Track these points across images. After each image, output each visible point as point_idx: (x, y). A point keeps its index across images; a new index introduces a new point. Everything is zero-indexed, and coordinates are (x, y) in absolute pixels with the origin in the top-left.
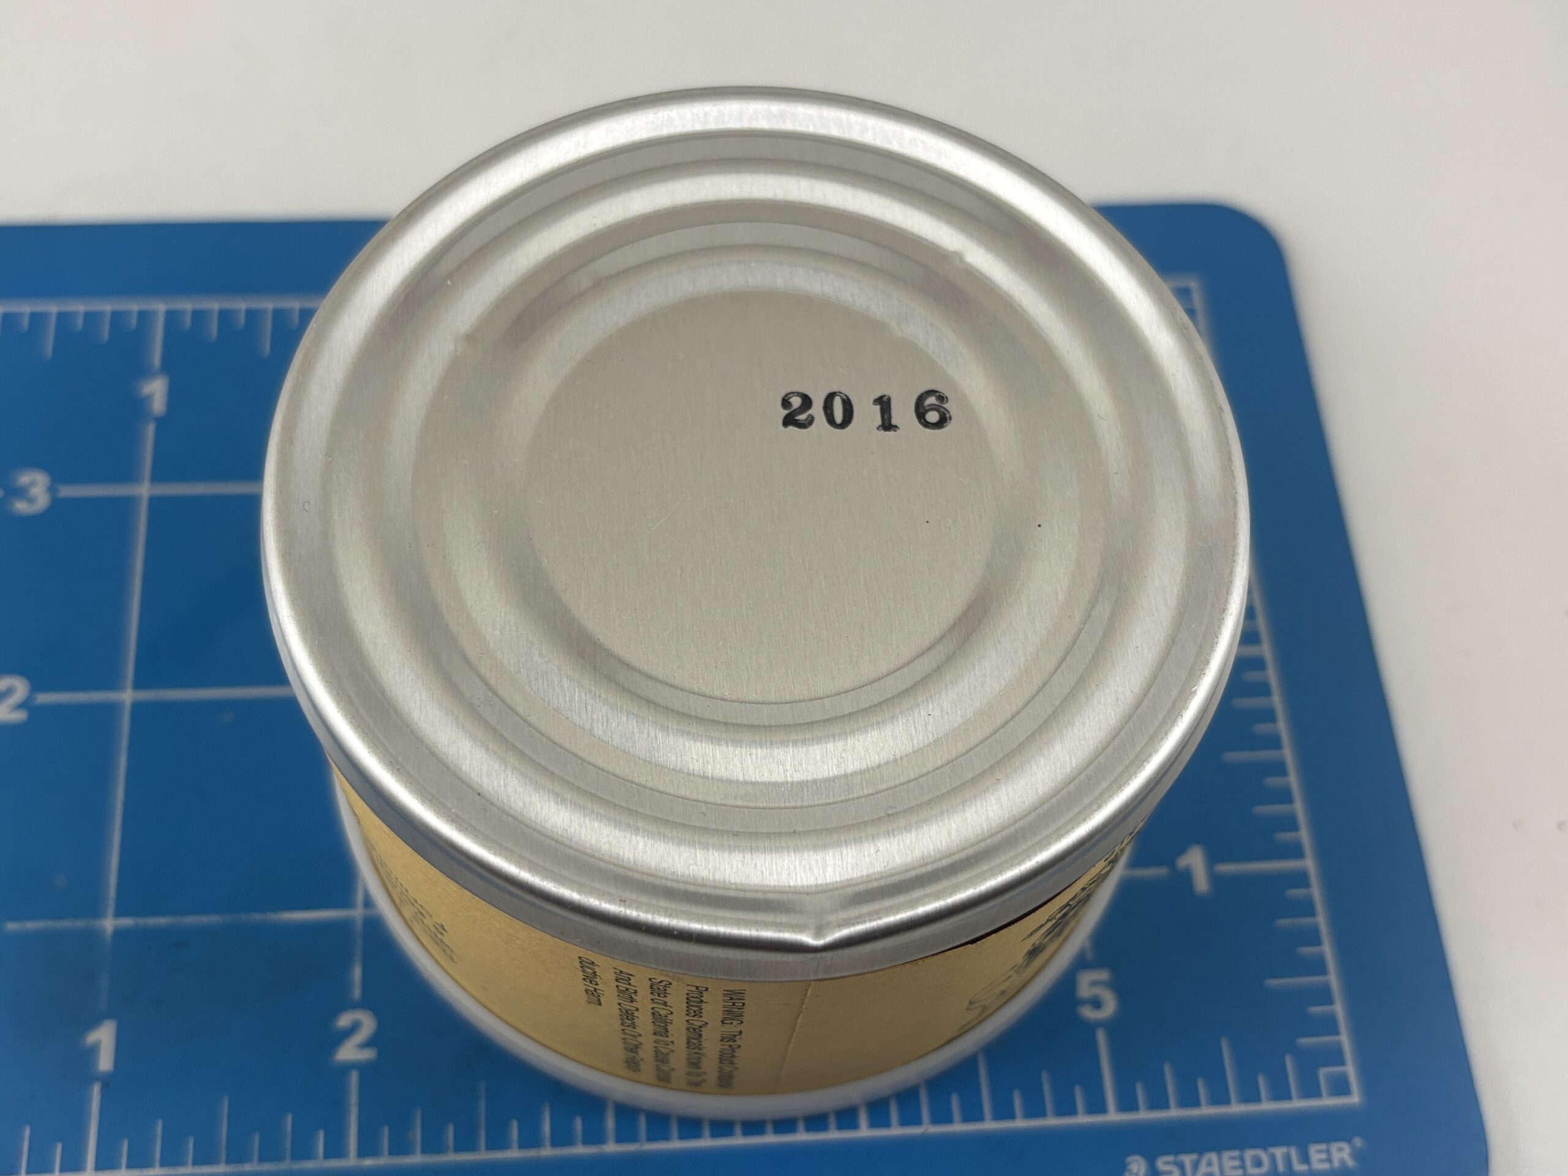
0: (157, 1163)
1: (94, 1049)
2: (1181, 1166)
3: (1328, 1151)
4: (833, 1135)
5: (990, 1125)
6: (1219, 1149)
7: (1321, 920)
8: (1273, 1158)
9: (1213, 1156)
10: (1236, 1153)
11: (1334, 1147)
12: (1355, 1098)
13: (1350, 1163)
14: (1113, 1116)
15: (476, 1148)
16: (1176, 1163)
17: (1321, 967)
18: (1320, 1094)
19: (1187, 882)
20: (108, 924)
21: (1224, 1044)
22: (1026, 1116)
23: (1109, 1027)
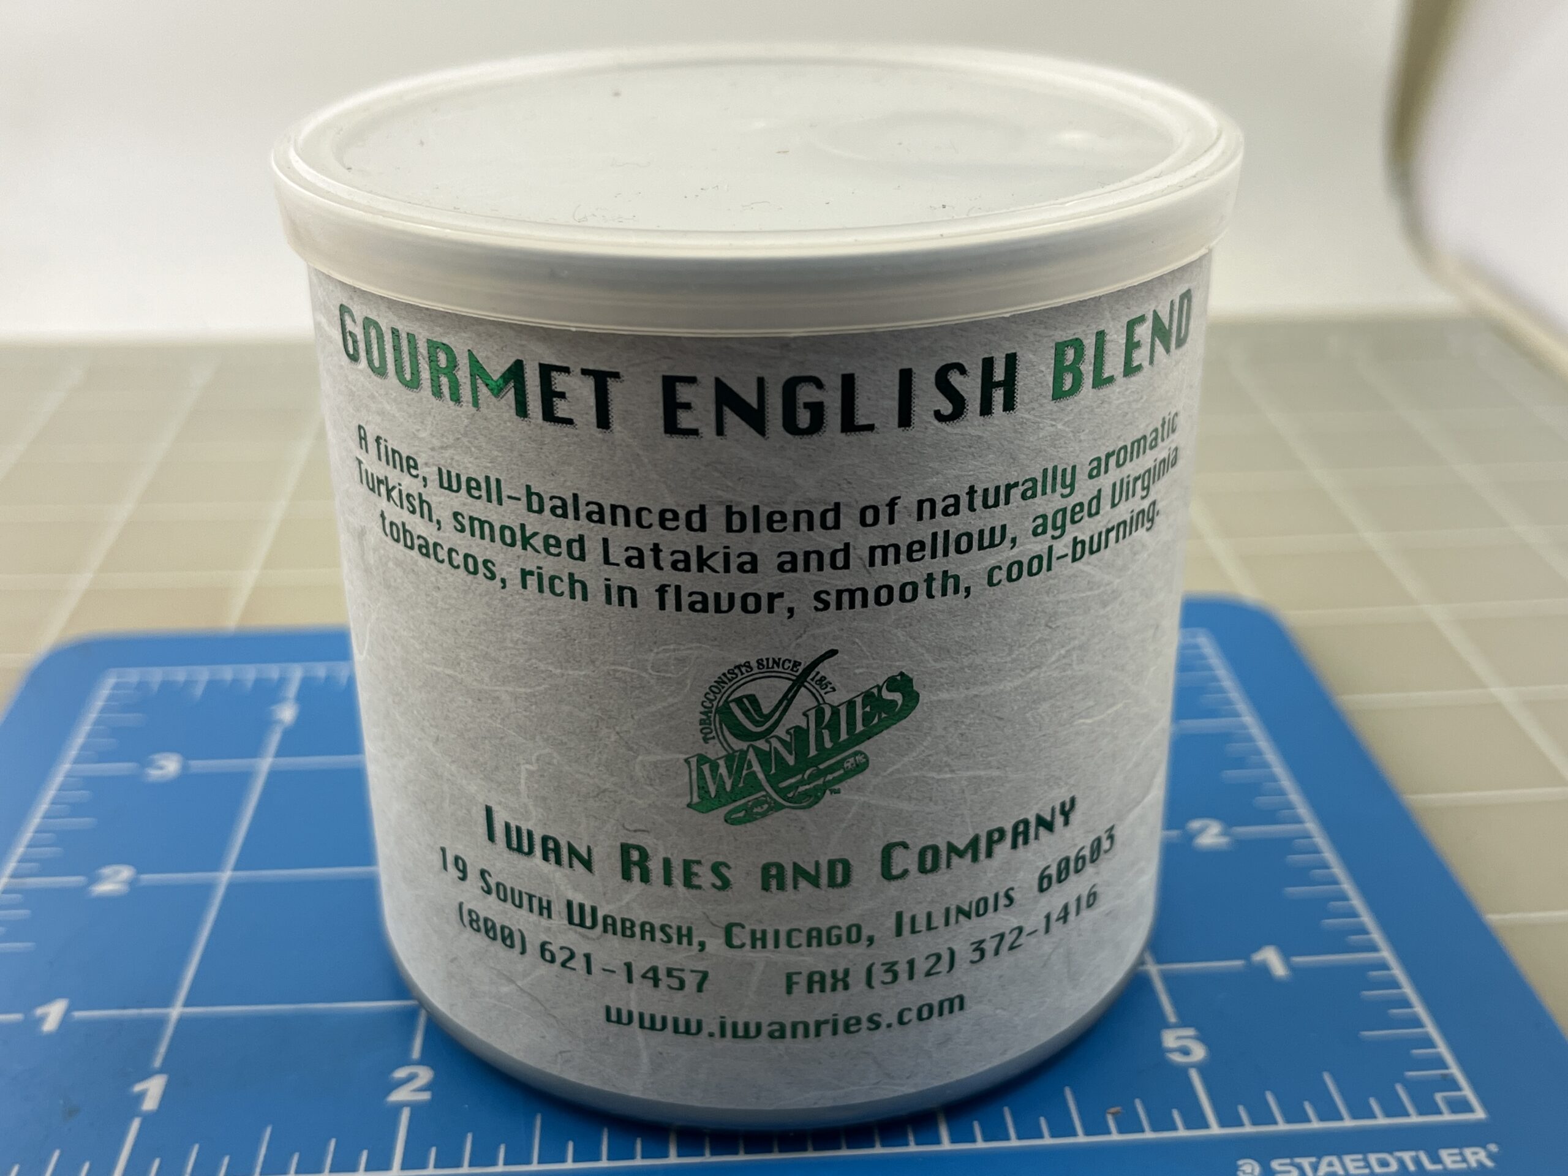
1: (141, 1097)
2: (1300, 1168)
3: (1461, 1154)
4: (913, 1148)
5: (1081, 1139)
6: (1340, 1153)
7: (1408, 990)
8: (1401, 1163)
9: (1334, 1159)
10: (1360, 1156)
11: (1468, 1152)
12: (1480, 1114)
13: (1489, 1163)
14: (1215, 1129)
15: (528, 1162)
16: (1292, 1164)
17: (1417, 1023)
18: (1440, 1113)
19: (1264, 970)
20: (175, 1012)
21: (1327, 1078)
22: (1121, 1131)
23: (1201, 1067)
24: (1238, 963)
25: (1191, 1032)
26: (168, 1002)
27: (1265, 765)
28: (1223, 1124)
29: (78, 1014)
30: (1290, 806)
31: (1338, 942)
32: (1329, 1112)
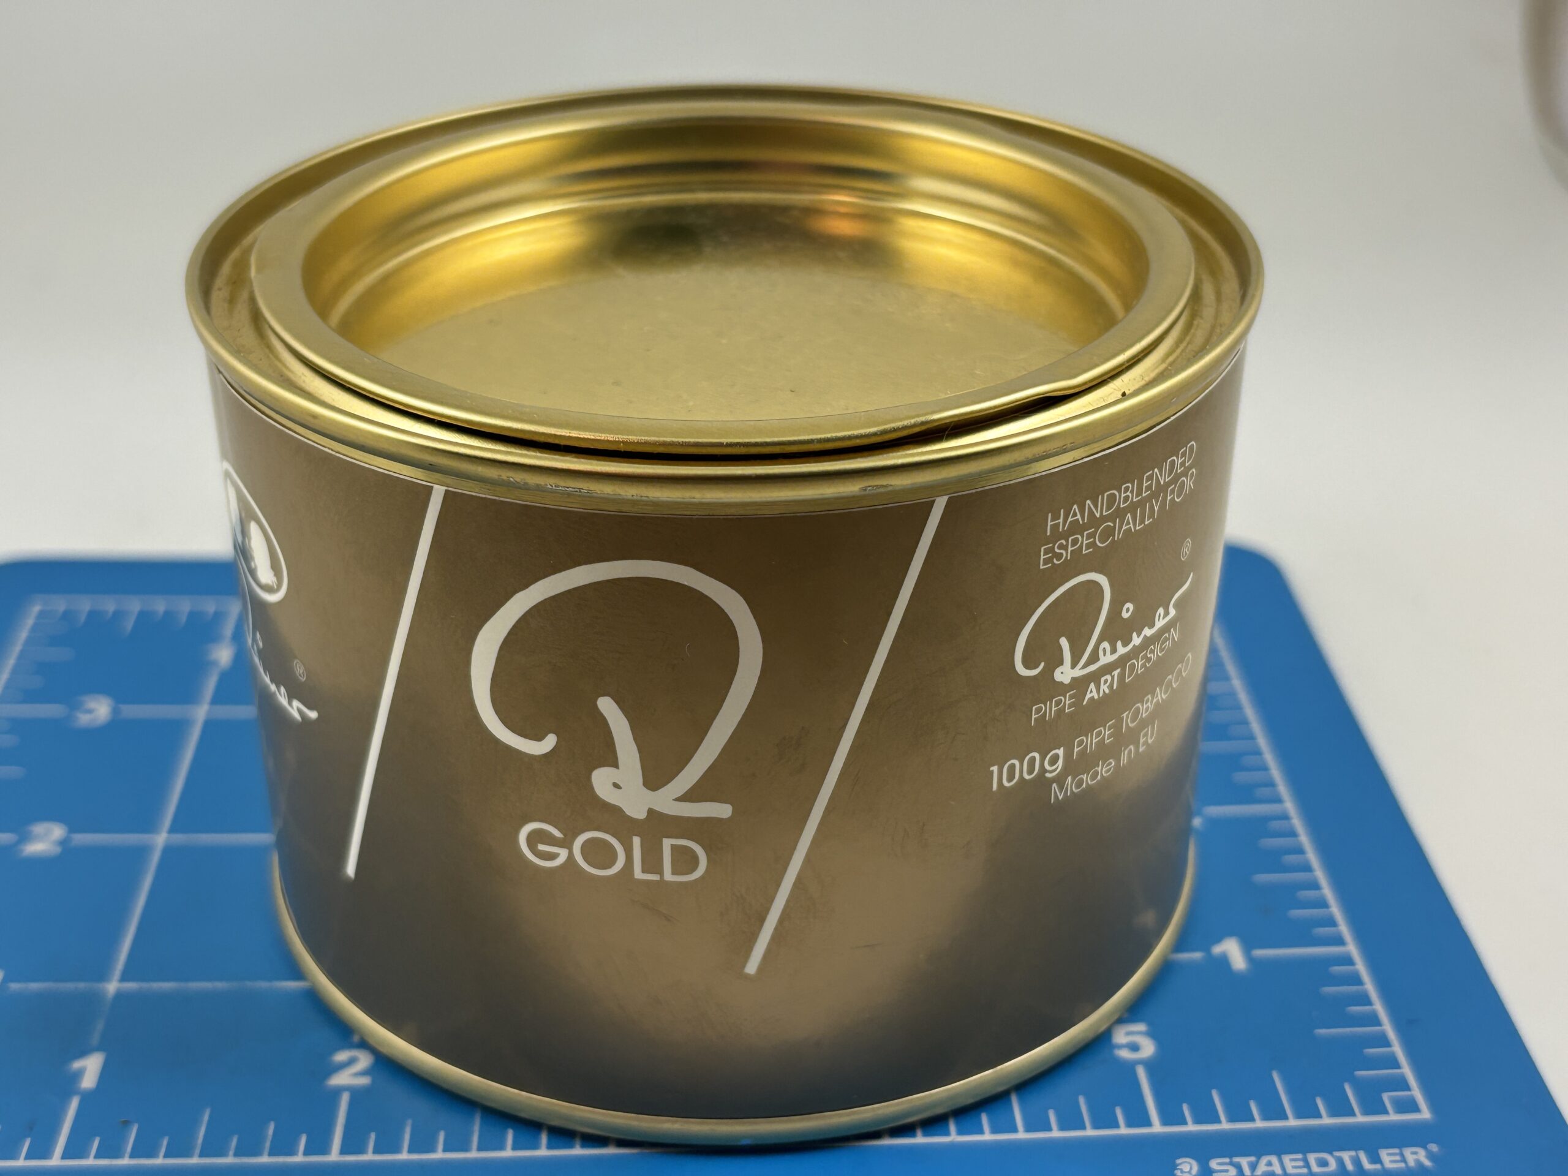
0: (127, 1155)
1: (79, 1074)
2: (1238, 1167)
3: (1402, 1155)
5: (1022, 1135)
6: (1279, 1154)
7: (1370, 987)
8: (1340, 1162)
9: (1274, 1159)
10: (1300, 1156)
11: (1408, 1152)
12: (1426, 1115)
13: (1427, 1163)
14: (1157, 1127)
15: (466, 1148)
16: (1231, 1164)
17: (1374, 1020)
18: (1386, 1112)
19: (1224, 961)
20: (112, 987)
21: (1276, 1076)
22: (1062, 1128)
23: (1151, 1065)
24: (1197, 955)
25: (1141, 1027)
26: (103, 975)
27: (1252, 737)
28: (1165, 1122)
29: (14, 986)
30: (1272, 784)
31: (1303, 934)
32: (1274, 1112)
